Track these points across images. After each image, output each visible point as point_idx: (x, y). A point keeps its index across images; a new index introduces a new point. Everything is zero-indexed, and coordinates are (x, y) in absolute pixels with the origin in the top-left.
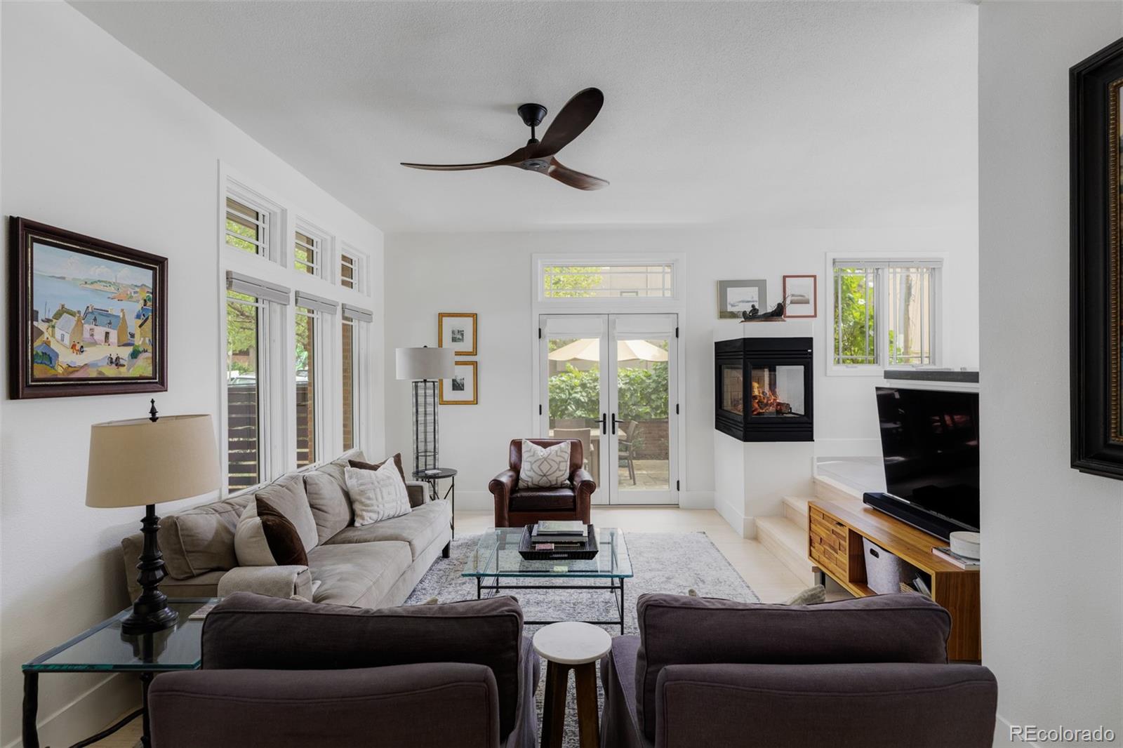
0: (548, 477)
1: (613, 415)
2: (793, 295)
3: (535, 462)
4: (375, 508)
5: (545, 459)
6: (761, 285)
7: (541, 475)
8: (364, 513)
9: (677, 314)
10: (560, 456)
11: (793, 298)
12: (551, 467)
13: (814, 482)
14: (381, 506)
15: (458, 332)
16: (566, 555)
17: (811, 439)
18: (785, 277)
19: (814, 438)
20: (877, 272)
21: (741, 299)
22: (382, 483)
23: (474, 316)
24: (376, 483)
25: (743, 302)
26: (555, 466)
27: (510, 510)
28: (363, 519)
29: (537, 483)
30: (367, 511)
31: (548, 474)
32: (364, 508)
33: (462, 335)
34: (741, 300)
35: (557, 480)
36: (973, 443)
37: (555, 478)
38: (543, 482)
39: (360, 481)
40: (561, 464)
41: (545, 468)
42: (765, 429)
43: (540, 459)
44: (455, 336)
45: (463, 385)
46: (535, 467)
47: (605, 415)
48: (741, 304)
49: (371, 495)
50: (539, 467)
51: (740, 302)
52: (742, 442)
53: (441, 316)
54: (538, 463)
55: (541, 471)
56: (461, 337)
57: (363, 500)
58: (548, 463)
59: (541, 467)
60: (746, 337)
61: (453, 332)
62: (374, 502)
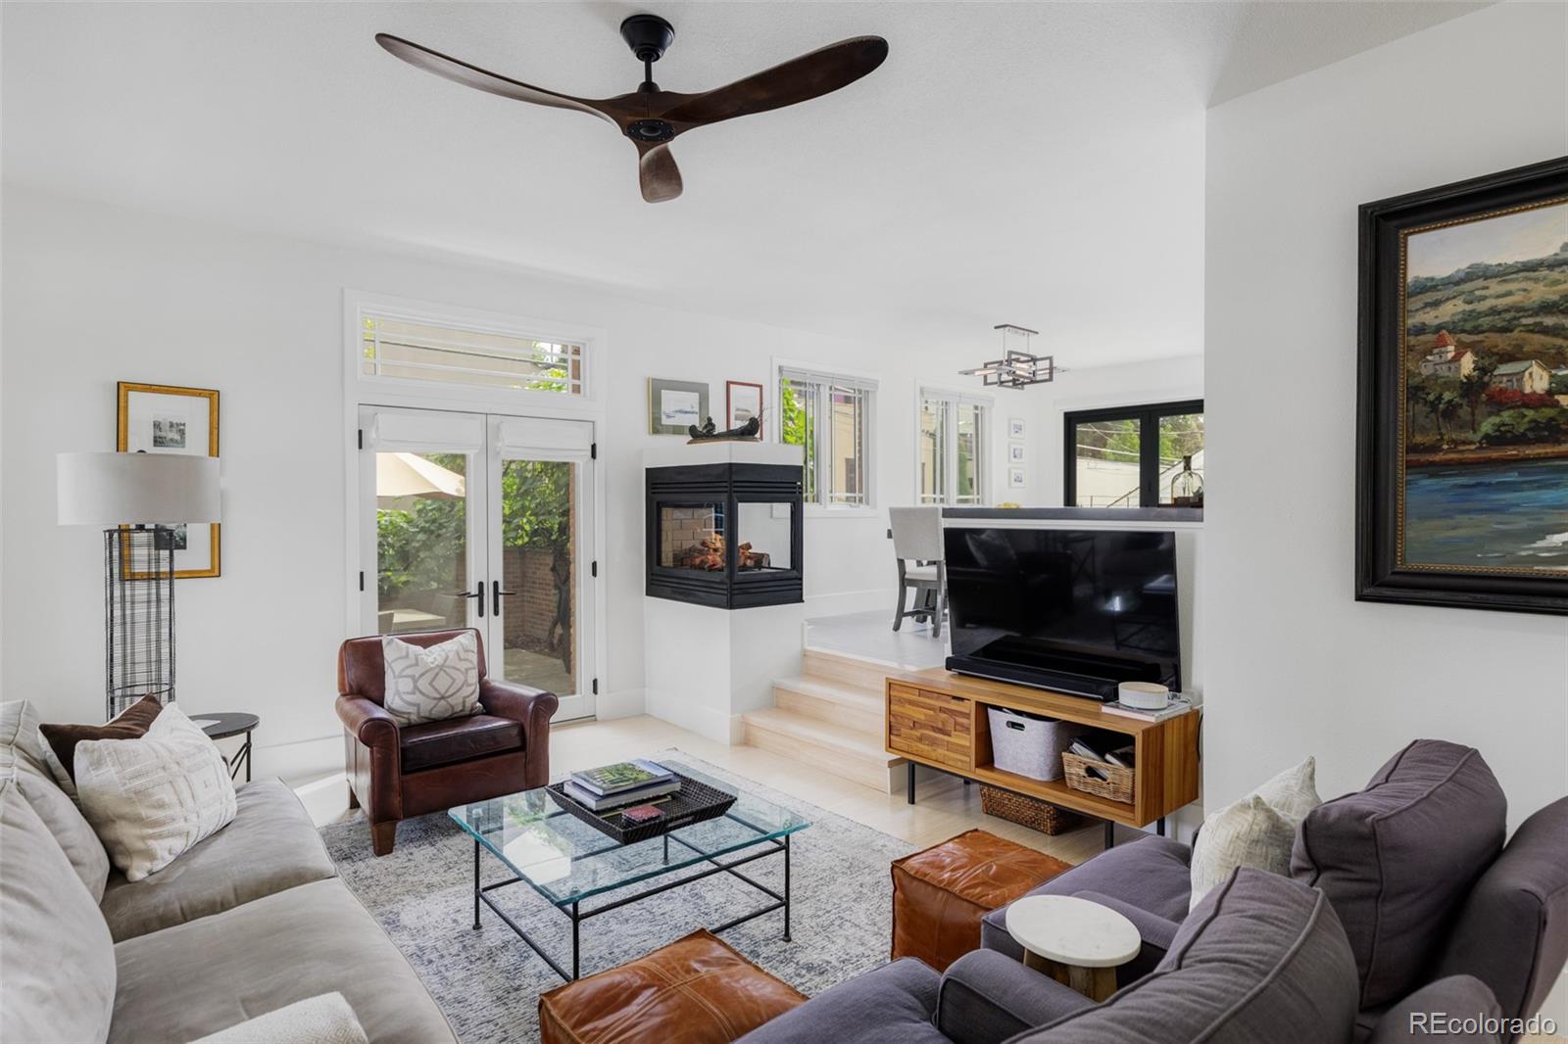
0: (449, 700)
1: (496, 584)
2: (738, 410)
3: (422, 675)
4: (180, 825)
5: (441, 668)
6: (702, 391)
7: (435, 699)
8: (153, 844)
9: (593, 422)
10: (465, 660)
11: (739, 412)
12: (454, 680)
13: (805, 655)
14: (193, 817)
15: (172, 425)
16: (690, 819)
17: (800, 600)
18: (728, 384)
19: (804, 599)
20: (819, 389)
21: (680, 408)
22: (186, 763)
23: (213, 396)
24: (175, 768)
25: (681, 412)
26: (460, 678)
27: (404, 772)
28: (150, 856)
29: (427, 715)
30: (160, 836)
31: (447, 695)
32: (150, 831)
33: (182, 433)
34: (678, 409)
35: (464, 702)
36: (1159, 582)
37: (461, 700)
38: (440, 710)
39: (129, 770)
40: (470, 672)
41: (443, 684)
42: (754, 591)
43: (432, 669)
44: (163, 434)
45: (184, 539)
46: (423, 684)
47: (481, 585)
48: (679, 416)
49: (165, 795)
50: (431, 684)
51: (677, 412)
52: (727, 612)
53: (123, 389)
54: (429, 677)
55: (436, 690)
56: (177, 437)
57: (144, 812)
58: (447, 674)
59: (434, 684)
60: (733, 461)
61: (157, 426)
62: (176, 811)
